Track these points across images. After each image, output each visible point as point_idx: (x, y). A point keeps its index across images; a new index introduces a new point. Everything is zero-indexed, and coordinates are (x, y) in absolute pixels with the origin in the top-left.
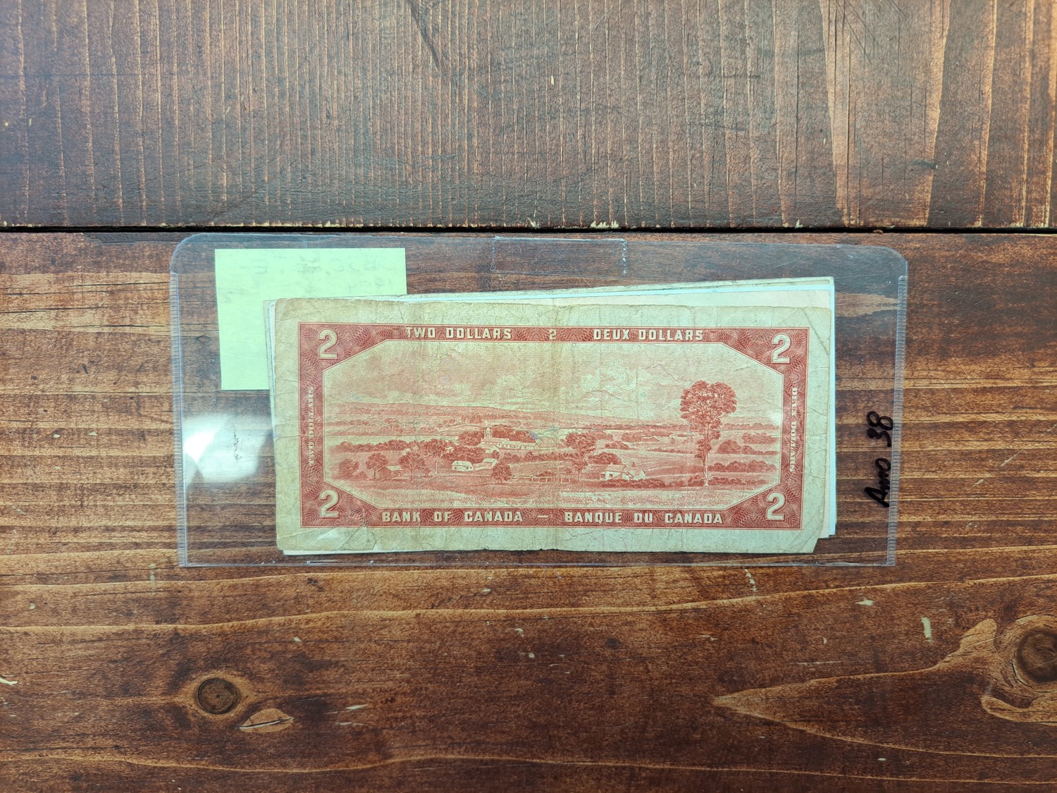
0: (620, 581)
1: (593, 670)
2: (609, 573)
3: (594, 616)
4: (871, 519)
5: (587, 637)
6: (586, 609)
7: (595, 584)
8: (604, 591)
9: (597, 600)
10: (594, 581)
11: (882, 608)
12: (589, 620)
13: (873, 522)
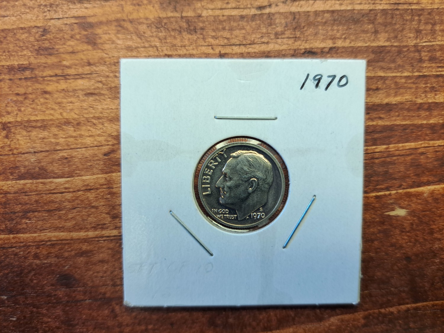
0: (69, 196)
1: (44, 315)
2: (53, 186)
3: (39, 244)
4: (398, 99)
5: (33, 273)
6: (27, 235)
7: (36, 201)
8: (49, 211)
9: (40, 223)
10: (34, 198)
11: (419, 218)
12: (33, 250)
13: (401, 103)
